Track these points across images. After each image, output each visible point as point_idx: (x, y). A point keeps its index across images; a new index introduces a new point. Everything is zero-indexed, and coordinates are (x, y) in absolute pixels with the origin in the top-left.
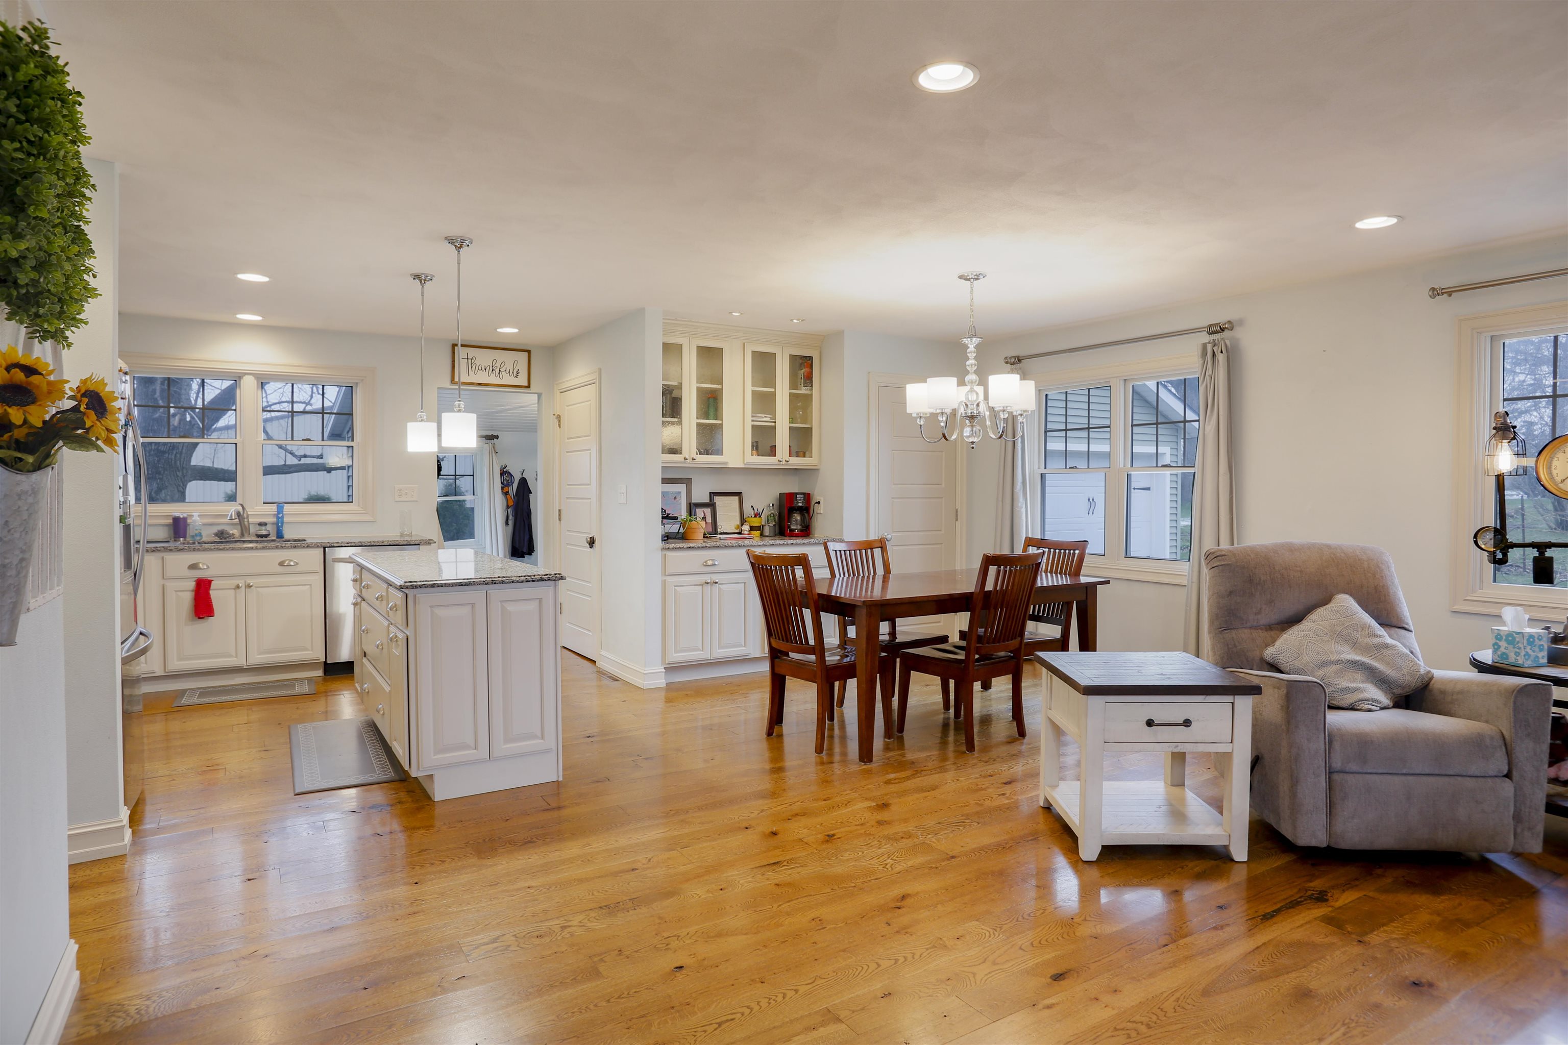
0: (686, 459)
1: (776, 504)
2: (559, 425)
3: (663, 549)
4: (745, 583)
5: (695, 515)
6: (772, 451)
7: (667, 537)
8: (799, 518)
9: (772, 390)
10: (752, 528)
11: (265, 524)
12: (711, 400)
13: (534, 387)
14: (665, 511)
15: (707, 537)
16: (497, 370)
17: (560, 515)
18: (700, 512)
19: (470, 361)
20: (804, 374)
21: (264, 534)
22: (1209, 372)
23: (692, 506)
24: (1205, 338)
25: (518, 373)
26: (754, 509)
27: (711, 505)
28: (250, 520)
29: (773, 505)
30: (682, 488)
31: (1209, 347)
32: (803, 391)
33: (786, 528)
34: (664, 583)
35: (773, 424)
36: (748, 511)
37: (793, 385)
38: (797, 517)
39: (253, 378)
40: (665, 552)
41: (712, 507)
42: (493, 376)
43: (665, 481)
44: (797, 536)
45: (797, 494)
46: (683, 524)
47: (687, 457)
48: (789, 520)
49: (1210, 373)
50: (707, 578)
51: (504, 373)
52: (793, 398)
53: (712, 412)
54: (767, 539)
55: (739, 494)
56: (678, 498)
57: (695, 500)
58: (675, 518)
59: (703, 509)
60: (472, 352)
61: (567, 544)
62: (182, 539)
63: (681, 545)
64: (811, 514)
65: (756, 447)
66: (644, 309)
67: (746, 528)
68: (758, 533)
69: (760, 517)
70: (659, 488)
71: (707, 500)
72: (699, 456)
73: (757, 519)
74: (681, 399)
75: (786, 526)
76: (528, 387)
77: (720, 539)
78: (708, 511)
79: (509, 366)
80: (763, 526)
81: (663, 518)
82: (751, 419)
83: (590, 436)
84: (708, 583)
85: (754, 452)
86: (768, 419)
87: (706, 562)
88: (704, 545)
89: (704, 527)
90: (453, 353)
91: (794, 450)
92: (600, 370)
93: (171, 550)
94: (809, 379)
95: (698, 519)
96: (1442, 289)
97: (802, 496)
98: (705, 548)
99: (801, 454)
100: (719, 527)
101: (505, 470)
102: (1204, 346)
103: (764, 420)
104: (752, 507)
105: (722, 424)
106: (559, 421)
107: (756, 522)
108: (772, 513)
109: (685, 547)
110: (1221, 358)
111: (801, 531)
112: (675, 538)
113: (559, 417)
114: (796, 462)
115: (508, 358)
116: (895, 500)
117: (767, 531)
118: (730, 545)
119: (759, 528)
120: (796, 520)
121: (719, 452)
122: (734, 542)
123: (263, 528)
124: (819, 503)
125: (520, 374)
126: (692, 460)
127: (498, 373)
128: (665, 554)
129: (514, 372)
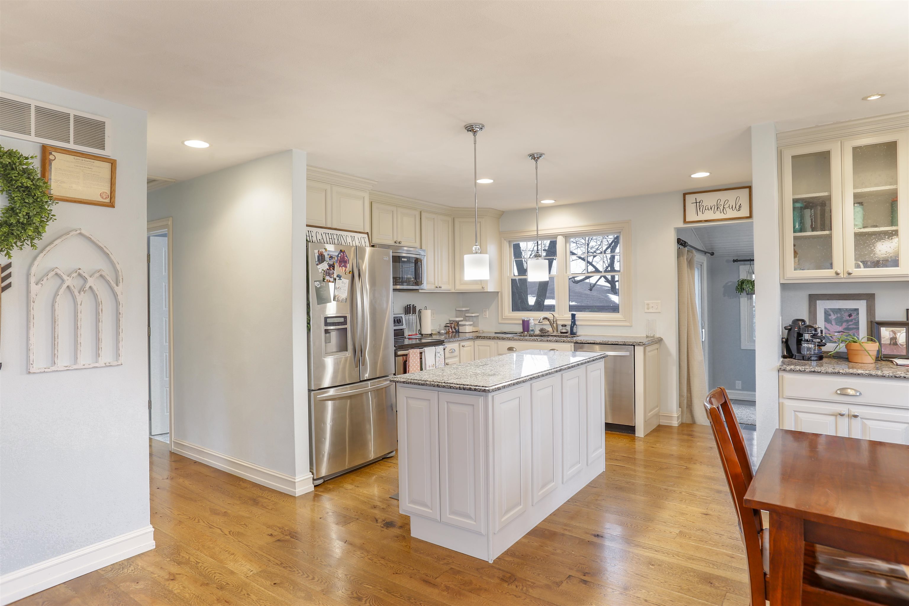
0: (837, 274)
3: (779, 370)
5: (878, 335)
11: (566, 326)
15: (882, 361)
16: (722, 208)
19: (698, 204)
21: (564, 331)
23: (876, 324)
25: (740, 206)
27: (906, 324)
28: (558, 323)
30: (861, 306)
34: (780, 407)
39: (562, 237)
40: (781, 373)
42: (718, 213)
47: (839, 271)
50: (844, 409)
51: (727, 209)
56: (855, 316)
57: (880, 318)
59: (894, 328)
60: (699, 197)
62: (526, 332)
74: (832, 210)
76: (750, 217)
78: (901, 331)
79: (732, 203)
84: (842, 415)
87: (842, 390)
88: (839, 370)
90: (684, 200)
93: (500, 339)
98: (837, 374)
105: (897, 230)
115: (730, 197)
121: (895, 263)
123: (564, 328)
125: (742, 208)
126: (847, 275)
127: (721, 210)
128: (783, 376)
129: (736, 207)
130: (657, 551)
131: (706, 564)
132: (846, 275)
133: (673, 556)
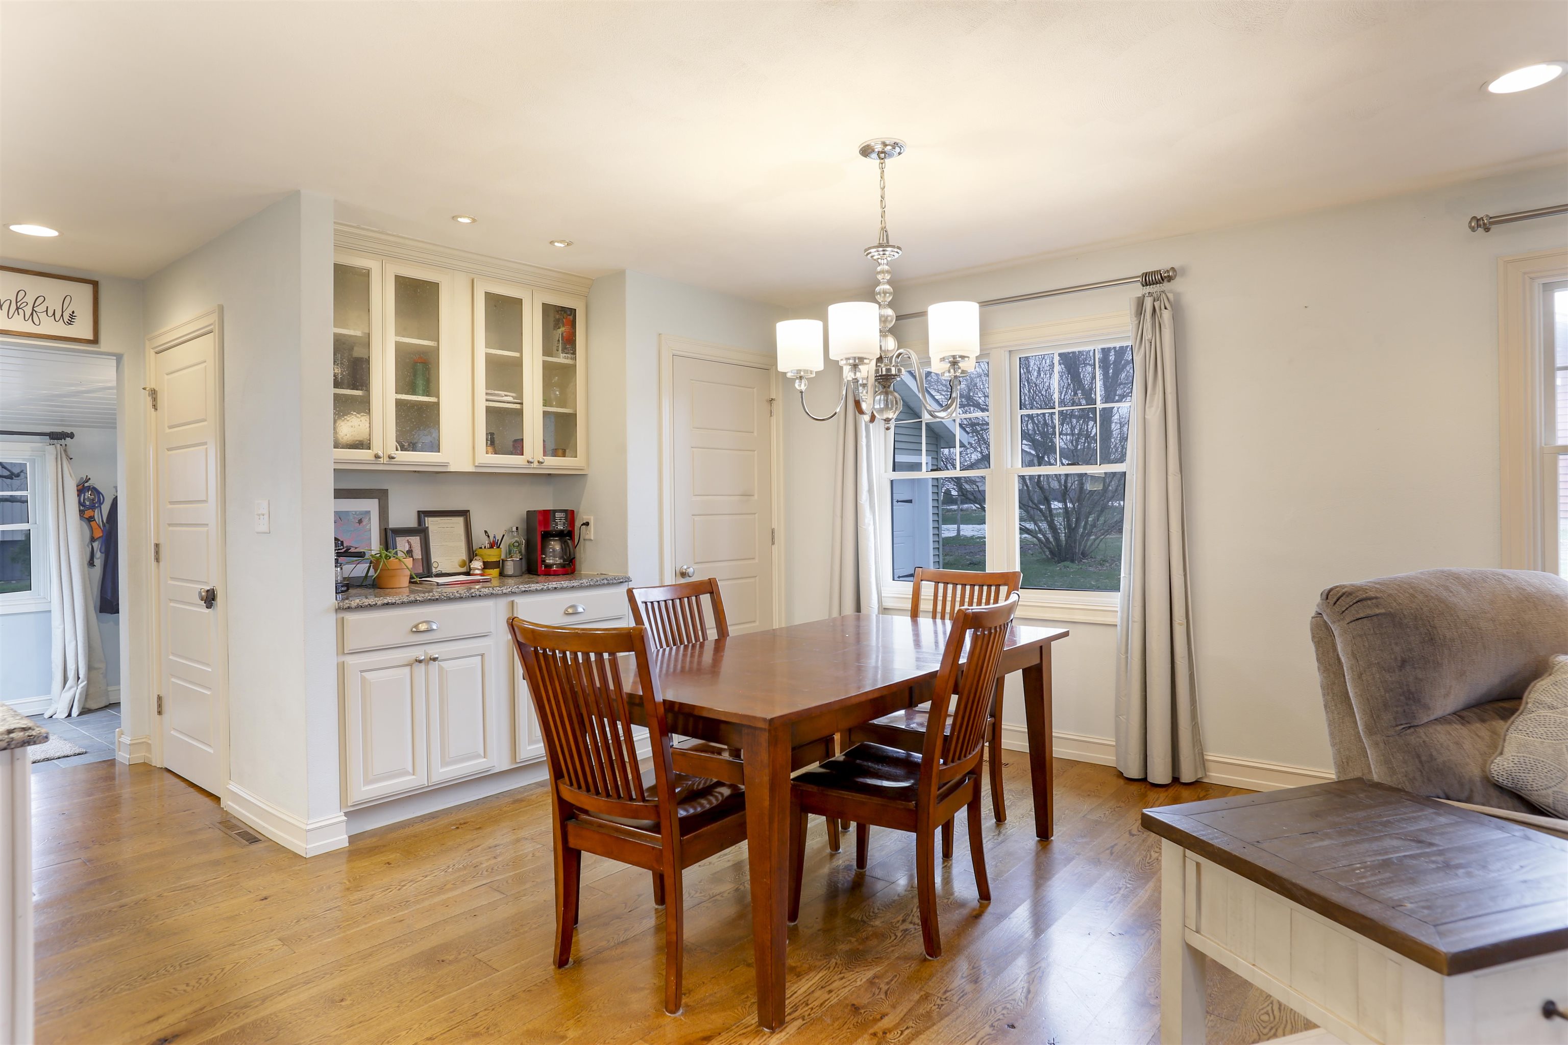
0: (377, 457)
1: (522, 527)
2: (155, 407)
3: (339, 609)
4: (482, 655)
5: (395, 547)
6: (517, 447)
7: (345, 587)
8: (558, 547)
9: (517, 354)
10: (487, 565)
12: (420, 366)
13: (106, 344)
14: (342, 542)
15: (415, 583)
16: (28, 310)
17: (157, 553)
18: (402, 544)
20: (562, 334)
22: (1148, 335)
23: (390, 533)
24: (1138, 290)
25: (72, 316)
26: (489, 537)
27: (421, 531)
29: (517, 528)
30: (371, 506)
31: (1148, 303)
32: (562, 359)
33: (539, 564)
34: (341, 669)
35: (518, 406)
36: (479, 539)
37: (547, 351)
38: (555, 546)
40: (340, 615)
41: (422, 535)
42: (18, 318)
43: (340, 494)
44: (556, 574)
45: (555, 511)
46: (375, 563)
47: (380, 454)
48: (543, 551)
49: (1150, 336)
50: (419, 653)
51: (42, 314)
52: (548, 369)
53: (420, 382)
54: (511, 581)
55: (464, 514)
56: (365, 522)
57: (394, 523)
58: (361, 555)
59: (408, 538)
61: (170, 600)
63: (371, 600)
64: (576, 544)
65: (493, 442)
66: (297, 194)
67: (477, 564)
68: (495, 572)
69: (498, 547)
70: (329, 506)
71: (412, 523)
72: (399, 452)
73: (495, 551)
74: (368, 361)
75: (539, 560)
76: (95, 341)
77: (438, 584)
78: (416, 541)
79: (54, 304)
80: (503, 560)
81: (339, 555)
82: (484, 397)
83: (204, 420)
84: (420, 661)
85: (490, 449)
86: (510, 399)
87: (416, 626)
88: (412, 598)
89: (410, 565)
91: (551, 446)
92: (221, 309)
94: (569, 343)
95: (400, 554)
96: (1491, 218)
97: (562, 515)
98: (414, 603)
99: (560, 452)
100: (435, 565)
101: (86, 485)
102: (1140, 303)
103: (506, 399)
104: (486, 532)
105: (438, 404)
106: (155, 400)
107: (493, 555)
108: (517, 542)
109: (379, 603)
110: (1166, 315)
111: (563, 566)
112: (360, 586)
113: (154, 393)
114: (554, 463)
115: (54, 292)
116: (696, 518)
117: (510, 568)
118: (458, 595)
119: (499, 565)
120: (554, 551)
121: (435, 447)
122: (462, 590)
124: (587, 524)
125: (77, 321)
126: (388, 459)
127: (28, 315)
128: (343, 618)
129: (62, 315)
130: (308, 983)
131: (394, 948)
132: (386, 460)
133: (341, 971)
